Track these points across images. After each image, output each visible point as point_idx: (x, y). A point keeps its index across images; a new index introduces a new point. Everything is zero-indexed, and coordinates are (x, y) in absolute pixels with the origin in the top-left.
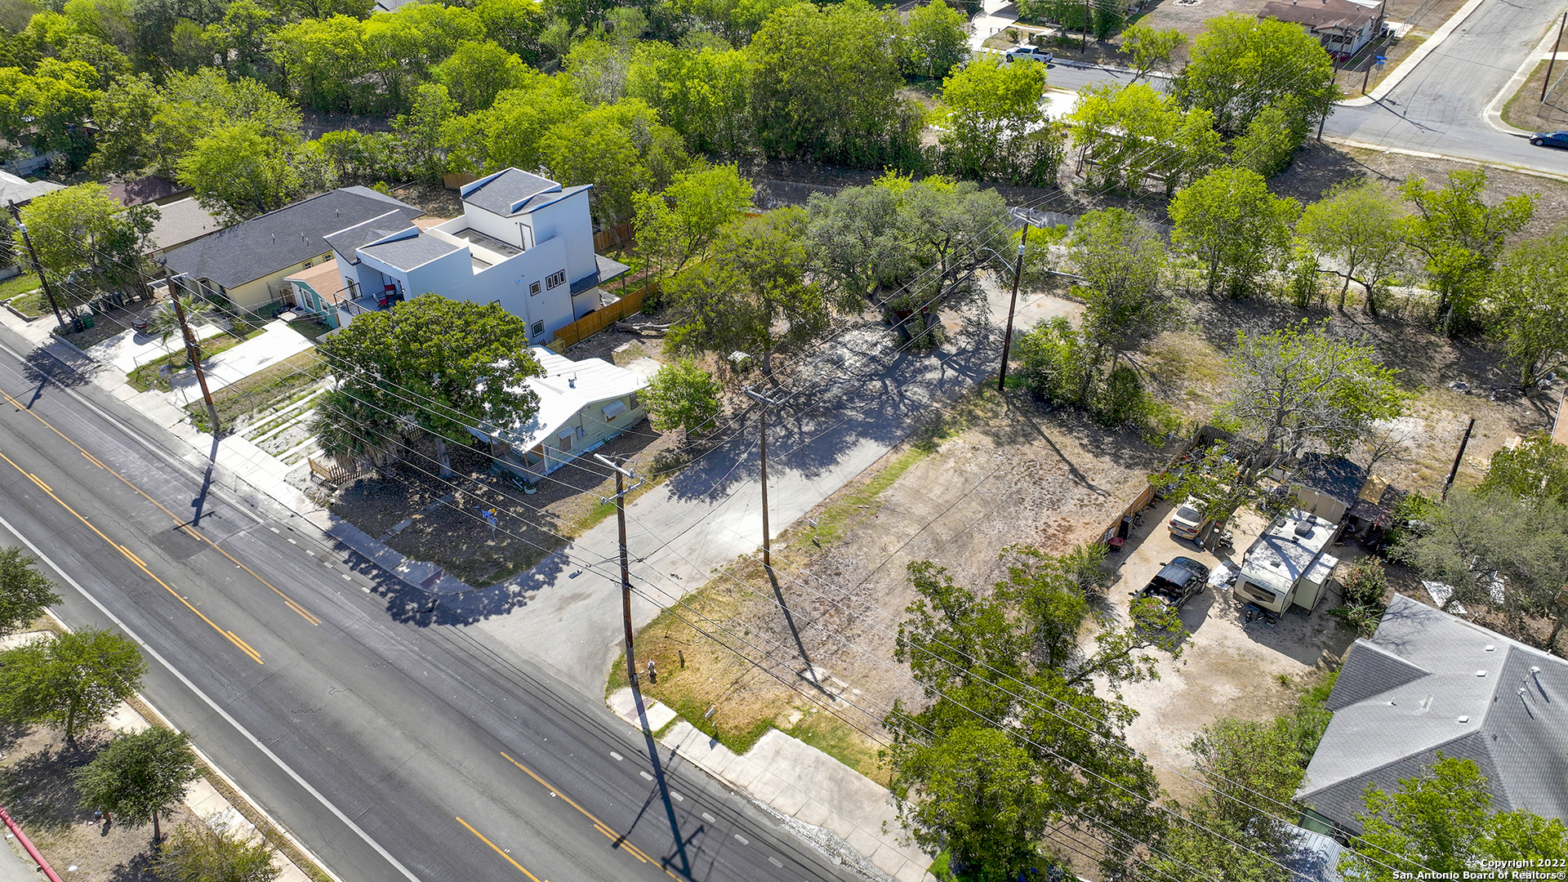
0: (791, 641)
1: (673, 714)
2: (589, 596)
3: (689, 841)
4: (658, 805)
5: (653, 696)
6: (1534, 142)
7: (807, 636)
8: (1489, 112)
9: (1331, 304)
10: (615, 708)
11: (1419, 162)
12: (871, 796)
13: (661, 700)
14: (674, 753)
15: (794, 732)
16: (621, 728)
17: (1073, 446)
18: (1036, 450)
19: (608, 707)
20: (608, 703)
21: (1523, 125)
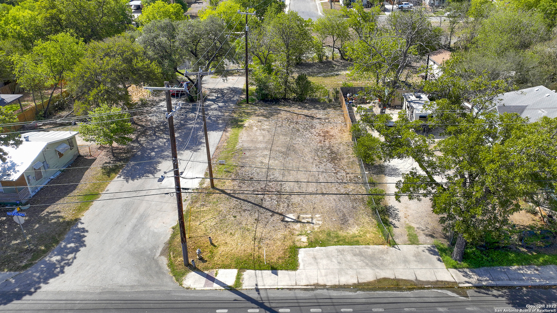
0: (261, 210)
1: (235, 272)
5: (212, 268)
8: (320, 13)
9: (330, 59)
10: (192, 286)
12: (382, 252)
13: (219, 268)
14: (258, 290)
15: (311, 245)
16: (208, 295)
18: (284, 115)
19: (188, 288)
20: (186, 287)
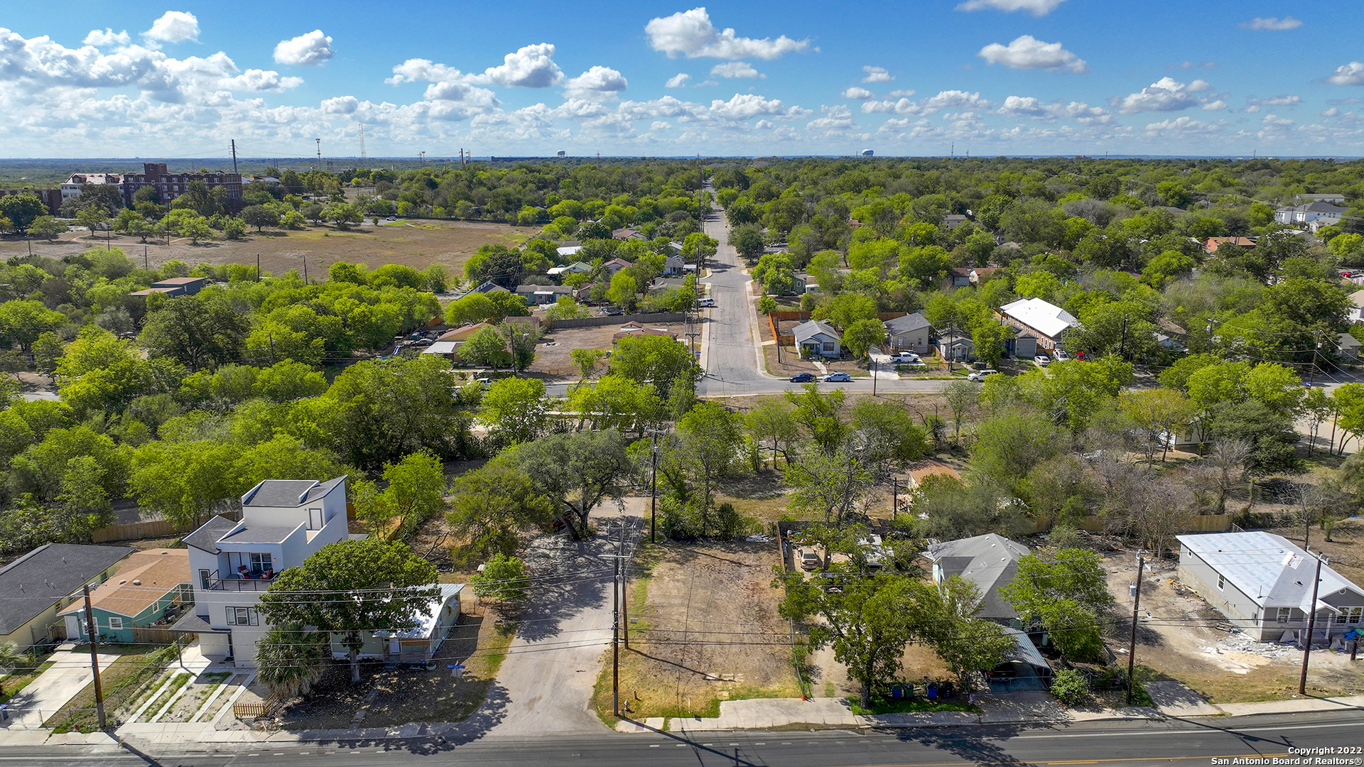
0: (682, 669)
1: (662, 719)
2: (540, 698)
3: (737, 755)
4: (702, 752)
5: (640, 717)
6: (792, 381)
7: (687, 664)
8: (761, 372)
9: (771, 467)
10: (625, 731)
11: (751, 398)
12: (798, 703)
13: (647, 717)
14: (683, 732)
15: (732, 698)
16: (640, 736)
17: (718, 552)
18: (702, 560)
19: (621, 732)
20: (619, 731)
21: (781, 375)
